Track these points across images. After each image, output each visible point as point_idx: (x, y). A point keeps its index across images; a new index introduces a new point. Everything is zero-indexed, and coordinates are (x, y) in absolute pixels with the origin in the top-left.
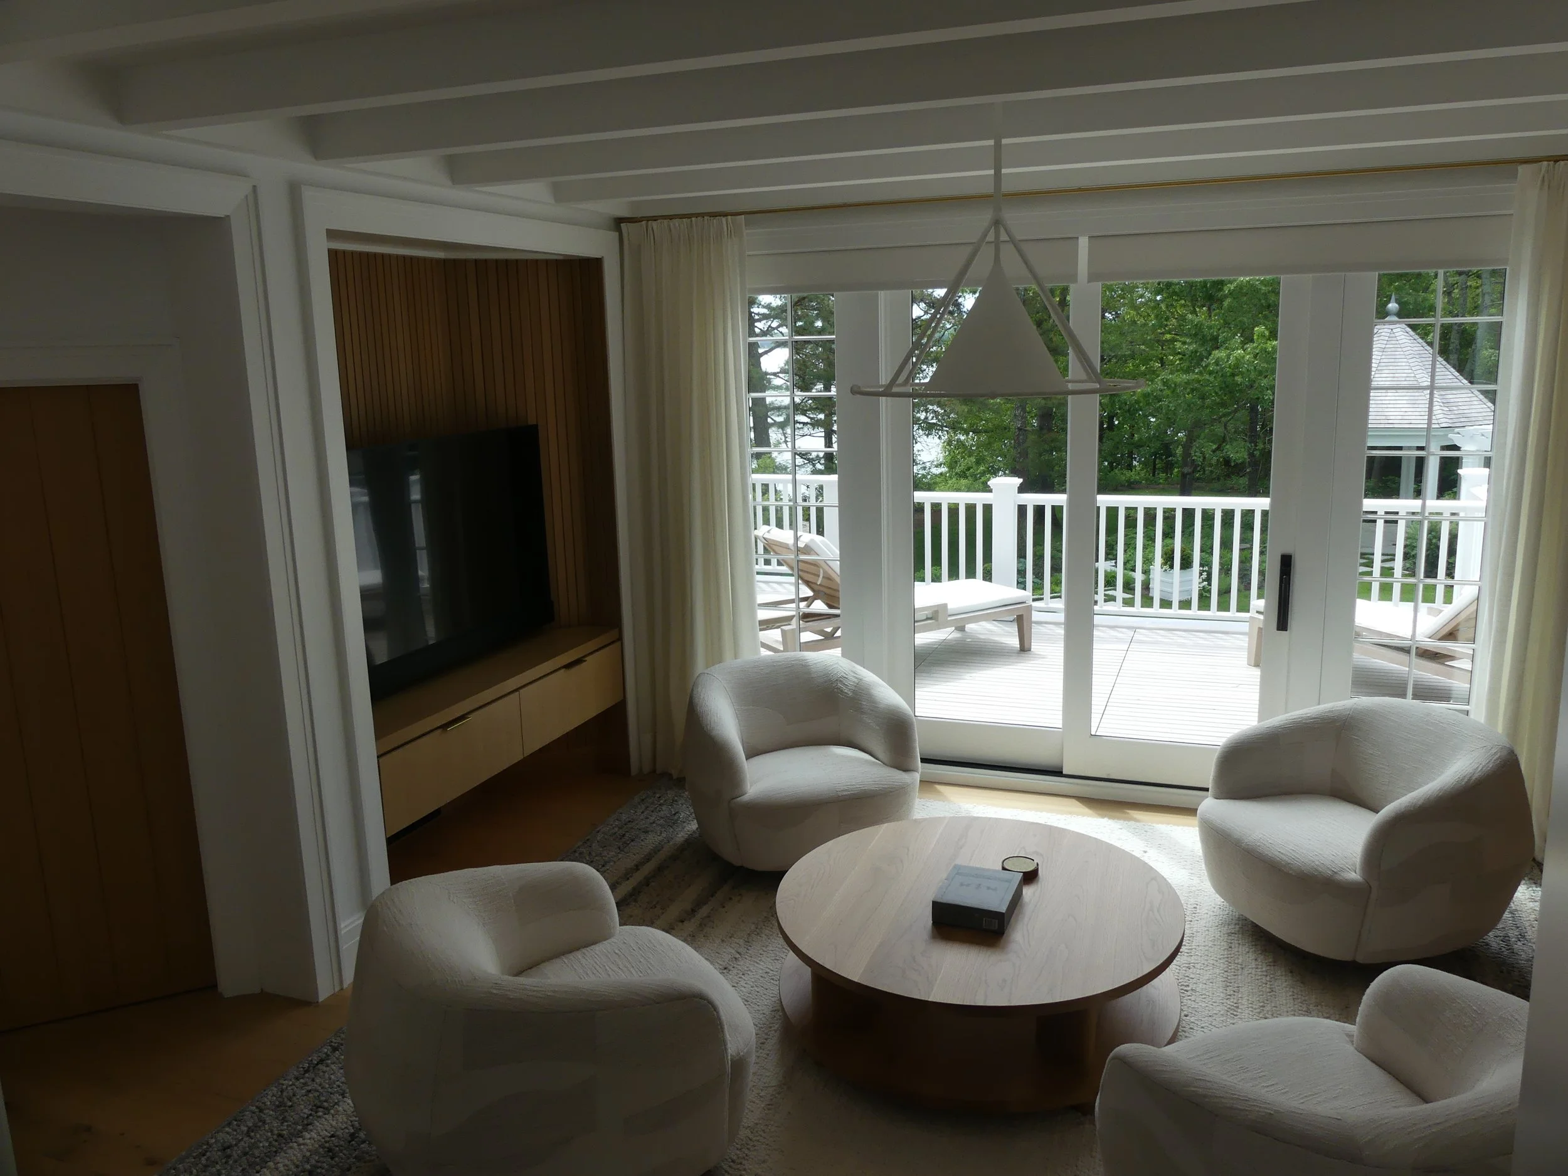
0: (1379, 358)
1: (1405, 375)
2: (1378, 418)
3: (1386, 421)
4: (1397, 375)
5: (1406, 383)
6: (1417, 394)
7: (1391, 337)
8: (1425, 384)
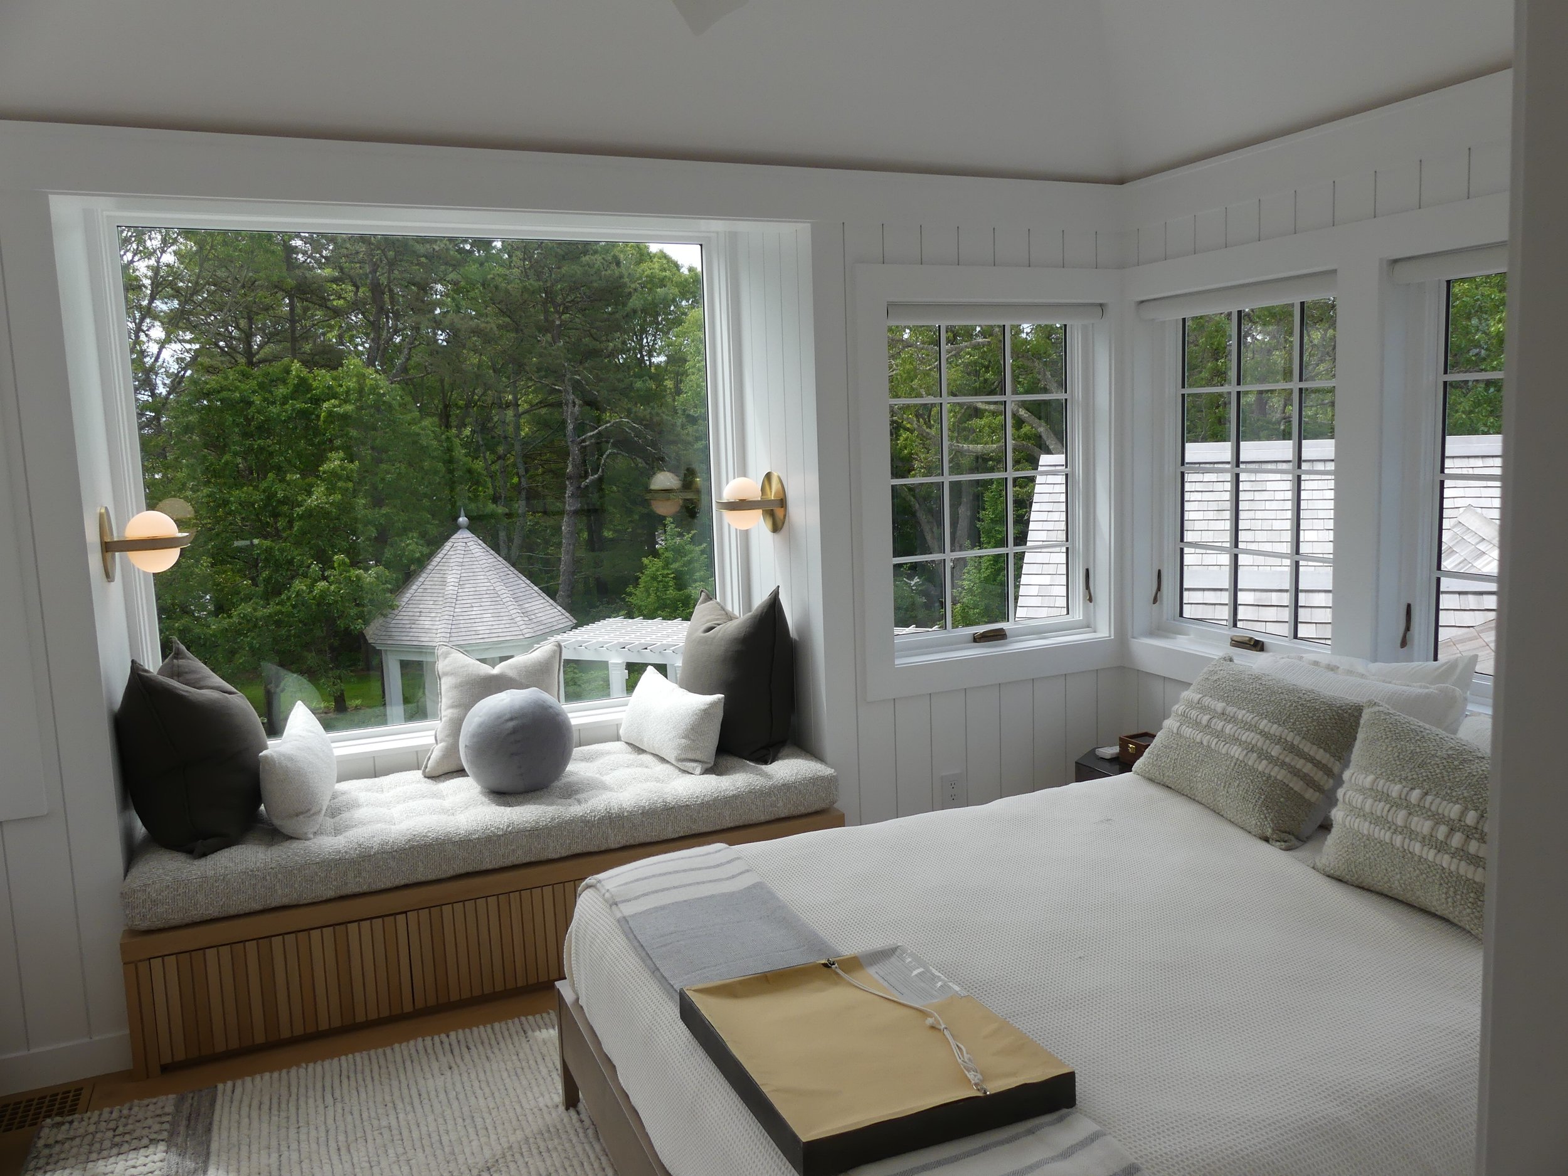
0: (459, 572)
1: (485, 588)
2: (468, 633)
3: (477, 637)
4: (478, 589)
5: (487, 596)
6: (499, 607)
7: (467, 551)
8: (505, 596)
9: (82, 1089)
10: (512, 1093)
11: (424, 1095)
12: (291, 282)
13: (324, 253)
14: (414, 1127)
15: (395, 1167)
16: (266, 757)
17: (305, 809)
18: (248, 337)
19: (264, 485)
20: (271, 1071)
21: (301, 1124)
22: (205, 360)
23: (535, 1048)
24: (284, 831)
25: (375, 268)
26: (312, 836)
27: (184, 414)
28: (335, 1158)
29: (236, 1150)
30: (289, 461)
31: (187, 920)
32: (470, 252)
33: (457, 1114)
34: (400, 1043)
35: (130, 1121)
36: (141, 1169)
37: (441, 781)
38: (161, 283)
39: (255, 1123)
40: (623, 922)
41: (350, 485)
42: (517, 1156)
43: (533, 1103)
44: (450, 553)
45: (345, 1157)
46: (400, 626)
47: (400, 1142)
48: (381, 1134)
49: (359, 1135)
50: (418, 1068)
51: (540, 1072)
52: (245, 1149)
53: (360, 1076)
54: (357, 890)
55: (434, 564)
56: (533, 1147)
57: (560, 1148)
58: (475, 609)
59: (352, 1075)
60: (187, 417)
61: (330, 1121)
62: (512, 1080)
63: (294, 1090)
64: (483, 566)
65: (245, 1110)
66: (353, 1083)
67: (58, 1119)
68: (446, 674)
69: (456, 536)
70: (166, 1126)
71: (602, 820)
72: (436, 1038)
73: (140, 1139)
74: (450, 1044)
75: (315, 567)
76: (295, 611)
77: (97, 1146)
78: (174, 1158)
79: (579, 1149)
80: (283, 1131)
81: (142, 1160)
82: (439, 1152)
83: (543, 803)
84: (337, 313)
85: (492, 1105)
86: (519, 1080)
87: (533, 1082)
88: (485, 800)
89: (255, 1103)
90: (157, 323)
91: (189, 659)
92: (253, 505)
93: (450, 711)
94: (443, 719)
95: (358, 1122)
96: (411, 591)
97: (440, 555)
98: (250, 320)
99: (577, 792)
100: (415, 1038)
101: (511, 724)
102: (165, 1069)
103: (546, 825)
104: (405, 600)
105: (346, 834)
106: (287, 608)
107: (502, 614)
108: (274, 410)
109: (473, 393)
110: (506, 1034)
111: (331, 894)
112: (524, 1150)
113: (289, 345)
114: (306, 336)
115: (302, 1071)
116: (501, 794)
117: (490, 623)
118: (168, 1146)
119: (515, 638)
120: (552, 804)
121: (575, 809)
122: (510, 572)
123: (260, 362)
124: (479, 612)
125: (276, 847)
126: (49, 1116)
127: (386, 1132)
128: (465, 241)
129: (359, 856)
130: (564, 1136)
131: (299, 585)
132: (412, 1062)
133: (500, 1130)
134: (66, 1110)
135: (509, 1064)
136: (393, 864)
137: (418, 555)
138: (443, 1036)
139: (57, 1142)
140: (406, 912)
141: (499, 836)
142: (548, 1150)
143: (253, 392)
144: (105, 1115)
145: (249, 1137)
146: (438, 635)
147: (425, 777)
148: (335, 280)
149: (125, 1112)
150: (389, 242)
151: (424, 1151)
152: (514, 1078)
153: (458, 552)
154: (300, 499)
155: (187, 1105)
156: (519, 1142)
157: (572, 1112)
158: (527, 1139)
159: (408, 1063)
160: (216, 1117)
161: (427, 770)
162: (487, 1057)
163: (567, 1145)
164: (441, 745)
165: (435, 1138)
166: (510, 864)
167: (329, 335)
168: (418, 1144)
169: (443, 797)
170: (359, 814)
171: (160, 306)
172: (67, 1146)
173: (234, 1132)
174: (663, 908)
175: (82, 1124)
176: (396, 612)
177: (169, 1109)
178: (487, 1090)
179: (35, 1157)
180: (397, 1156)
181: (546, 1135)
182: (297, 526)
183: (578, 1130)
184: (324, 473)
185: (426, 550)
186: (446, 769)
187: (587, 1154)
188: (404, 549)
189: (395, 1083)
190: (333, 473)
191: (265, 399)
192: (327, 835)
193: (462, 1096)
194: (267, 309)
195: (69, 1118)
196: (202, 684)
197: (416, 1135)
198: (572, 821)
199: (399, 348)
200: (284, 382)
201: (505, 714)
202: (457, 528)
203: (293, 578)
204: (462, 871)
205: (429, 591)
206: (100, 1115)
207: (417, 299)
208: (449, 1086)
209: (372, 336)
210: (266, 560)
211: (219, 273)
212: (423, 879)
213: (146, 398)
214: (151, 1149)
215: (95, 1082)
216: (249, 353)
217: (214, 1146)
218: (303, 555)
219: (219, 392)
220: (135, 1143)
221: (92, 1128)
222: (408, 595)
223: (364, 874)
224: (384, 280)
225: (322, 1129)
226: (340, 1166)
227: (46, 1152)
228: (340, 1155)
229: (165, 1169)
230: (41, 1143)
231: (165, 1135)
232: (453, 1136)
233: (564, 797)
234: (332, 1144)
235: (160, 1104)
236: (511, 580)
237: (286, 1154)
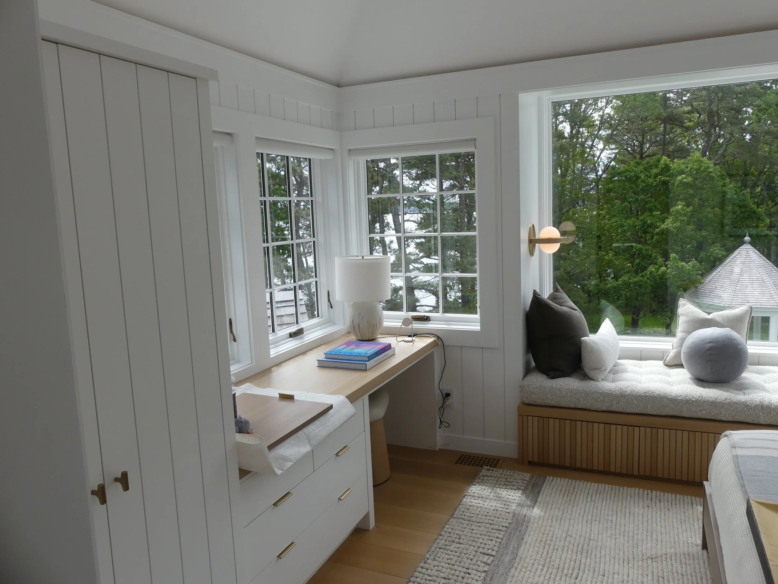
0: (741, 267)
1: (756, 277)
2: (743, 301)
4: (752, 277)
5: (757, 282)
6: (764, 288)
7: (748, 256)
8: (768, 282)
9: (500, 460)
10: (676, 530)
11: (632, 514)
12: (665, 115)
13: (684, 98)
14: (622, 526)
15: (609, 539)
16: (584, 340)
17: (599, 368)
18: (642, 144)
19: (641, 218)
20: (569, 479)
21: (575, 505)
22: (621, 158)
23: (695, 513)
24: (590, 376)
25: (711, 102)
26: (600, 380)
27: (608, 184)
28: (584, 524)
29: (547, 504)
30: (655, 206)
31: (543, 404)
32: (770, 88)
33: (645, 528)
34: (628, 487)
35: (512, 478)
36: (511, 497)
37: (672, 368)
38: (604, 123)
39: (557, 497)
40: (736, 457)
41: (686, 218)
42: (669, 560)
43: (685, 539)
44: (737, 256)
45: (589, 525)
46: (703, 293)
47: (614, 529)
48: (607, 522)
49: (597, 519)
50: (632, 501)
51: (694, 526)
52: (550, 505)
53: (605, 495)
54: (617, 410)
55: (727, 261)
56: (678, 559)
57: (692, 565)
58: (748, 288)
59: (602, 493)
60: (609, 185)
61: (587, 508)
62: (677, 524)
63: (576, 490)
64: (756, 265)
65: (554, 490)
66: (601, 497)
67: (489, 468)
68: (682, 315)
69: (742, 247)
70: (524, 485)
71: (756, 406)
72: (646, 491)
73: (514, 486)
74: (652, 496)
75: (660, 260)
76: (648, 281)
77: (499, 482)
78: (524, 498)
79: (702, 570)
80: (567, 504)
81: (512, 494)
82: (631, 541)
83: (722, 390)
84: (688, 129)
85: (663, 531)
86: (682, 525)
87: (689, 529)
88: (691, 382)
89: (559, 489)
90: (601, 142)
91: (561, 293)
92: (635, 227)
93: (682, 334)
94: (678, 337)
95: (599, 514)
96: (712, 275)
97: (731, 257)
98: (643, 136)
99: (746, 388)
100: (636, 487)
101: (709, 345)
102: (530, 463)
103: (721, 401)
104: (708, 280)
105: (616, 383)
106: (645, 279)
107: (765, 293)
108: (650, 180)
109: (764, 168)
110: (682, 501)
111: (604, 409)
112: (673, 558)
113: (661, 147)
114: (672, 141)
115: (581, 484)
116: (700, 381)
117: (757, 297)
118: (523, 493)
119: (772, 307)
120: (727, 391)
121: (740, 397)
122: (773, 269)
123: (646, 156)
124: (750, 290)
125: (584, 382)
126: (487, 466)
127: (609, 522)
128: (767, 81)
129: (620, 394)
130: (696, 561)
131: (652, 268)
132: (631, 497)
133: (663, 544)
134: (493, 465)
135: (679, 516)
136: (635, 402)
137: (720, 256)
138: (649, 492)
139: (487, 476)
140: (639, 427)
141: (693, 401)
142: (686, 564)
143: (641, 172)
144: (505, 472)
145: (553, 501)
146: (724, 300)
147: (665, 365)
148: (689, 112)
149: (512, 474)
150: (720, 88)
151: (624, 538)
152: (679, 523)
153: (742, 256)
154: (658, 224)
155: (534, 480)
156: (671, 553)
157: (705, 551)
158: (676, 554)
159: (629, 497)
160: (543, 489)
161: (666, 361)
162: (668, 509)
163: (697, 566)
164: (675, 350)
165: (631, 534)
166: (698, 417)
167: (683, 141)
168: (622, 534)
169: (670, 376)
170: (625, 375)
171: (603, 133)
172: (489, 478)
173: (548, 497)
174: (762, 457)
175: (497, 472)
176: (702, 286)
177: (527, 479)
178: (663, 524)
179: (478, 478)
180: (611, 535)
181: (687, 556)
182: (655, 237)
183: (705, 561)
184: (673, 212)
185: (724, 253)
186: (676, 363)
187: (707, 575)
188: (712, 253)
189: (620, 504)
190: (678, 211)
191: (646, 175)
192: (608, 381)
193: (650, 521)
194: (652, 130)
195: (492, 469)
196: (564, 304)
197: (622, 529)
198: (736, 403)
199: (721, 145)
200: (657, 167)
201: (706, 339)
202: (743, 243)
203: (651, 264)
204: (671, 414)
205: (722, 276)
206: (503, 472)
207: (734, 118)
208: (645, 515)
209: (705, 140)
210: (639, 254)
211: (631, 114)
212: (650, 413)
213: (593, 176)
214: (516, 491)
215: (505, 459)
216: (641, 153)
217: (539, 499)
218: (657, 253)
219: (624, 173)
220: (512, 487)
221: (499, 475)
222: (710, 277)
223: (621, 403)
224: (715, 109)
225: (583, 510)
226: (585, 528)
227: (482, 478)
228: (587, 524)
229: (519, 501)
230: (481, 474)
231: (523, 488)
232: (640, 537)
233: (737, 390)
234: (585, 518)
235: (524, 476)
236: (774, 274)
237: (565, 514)
